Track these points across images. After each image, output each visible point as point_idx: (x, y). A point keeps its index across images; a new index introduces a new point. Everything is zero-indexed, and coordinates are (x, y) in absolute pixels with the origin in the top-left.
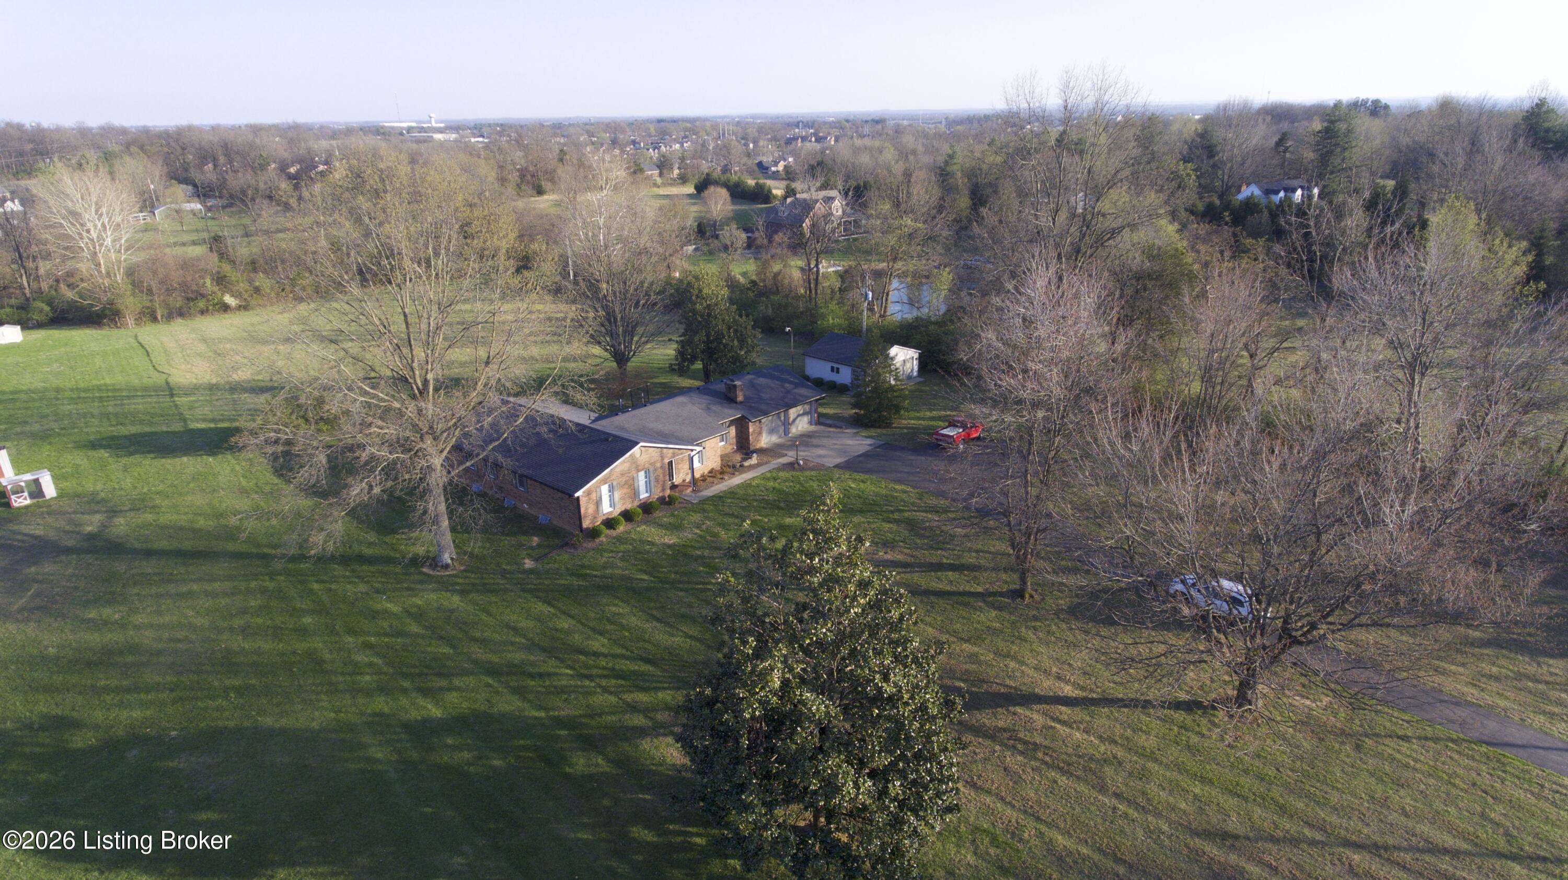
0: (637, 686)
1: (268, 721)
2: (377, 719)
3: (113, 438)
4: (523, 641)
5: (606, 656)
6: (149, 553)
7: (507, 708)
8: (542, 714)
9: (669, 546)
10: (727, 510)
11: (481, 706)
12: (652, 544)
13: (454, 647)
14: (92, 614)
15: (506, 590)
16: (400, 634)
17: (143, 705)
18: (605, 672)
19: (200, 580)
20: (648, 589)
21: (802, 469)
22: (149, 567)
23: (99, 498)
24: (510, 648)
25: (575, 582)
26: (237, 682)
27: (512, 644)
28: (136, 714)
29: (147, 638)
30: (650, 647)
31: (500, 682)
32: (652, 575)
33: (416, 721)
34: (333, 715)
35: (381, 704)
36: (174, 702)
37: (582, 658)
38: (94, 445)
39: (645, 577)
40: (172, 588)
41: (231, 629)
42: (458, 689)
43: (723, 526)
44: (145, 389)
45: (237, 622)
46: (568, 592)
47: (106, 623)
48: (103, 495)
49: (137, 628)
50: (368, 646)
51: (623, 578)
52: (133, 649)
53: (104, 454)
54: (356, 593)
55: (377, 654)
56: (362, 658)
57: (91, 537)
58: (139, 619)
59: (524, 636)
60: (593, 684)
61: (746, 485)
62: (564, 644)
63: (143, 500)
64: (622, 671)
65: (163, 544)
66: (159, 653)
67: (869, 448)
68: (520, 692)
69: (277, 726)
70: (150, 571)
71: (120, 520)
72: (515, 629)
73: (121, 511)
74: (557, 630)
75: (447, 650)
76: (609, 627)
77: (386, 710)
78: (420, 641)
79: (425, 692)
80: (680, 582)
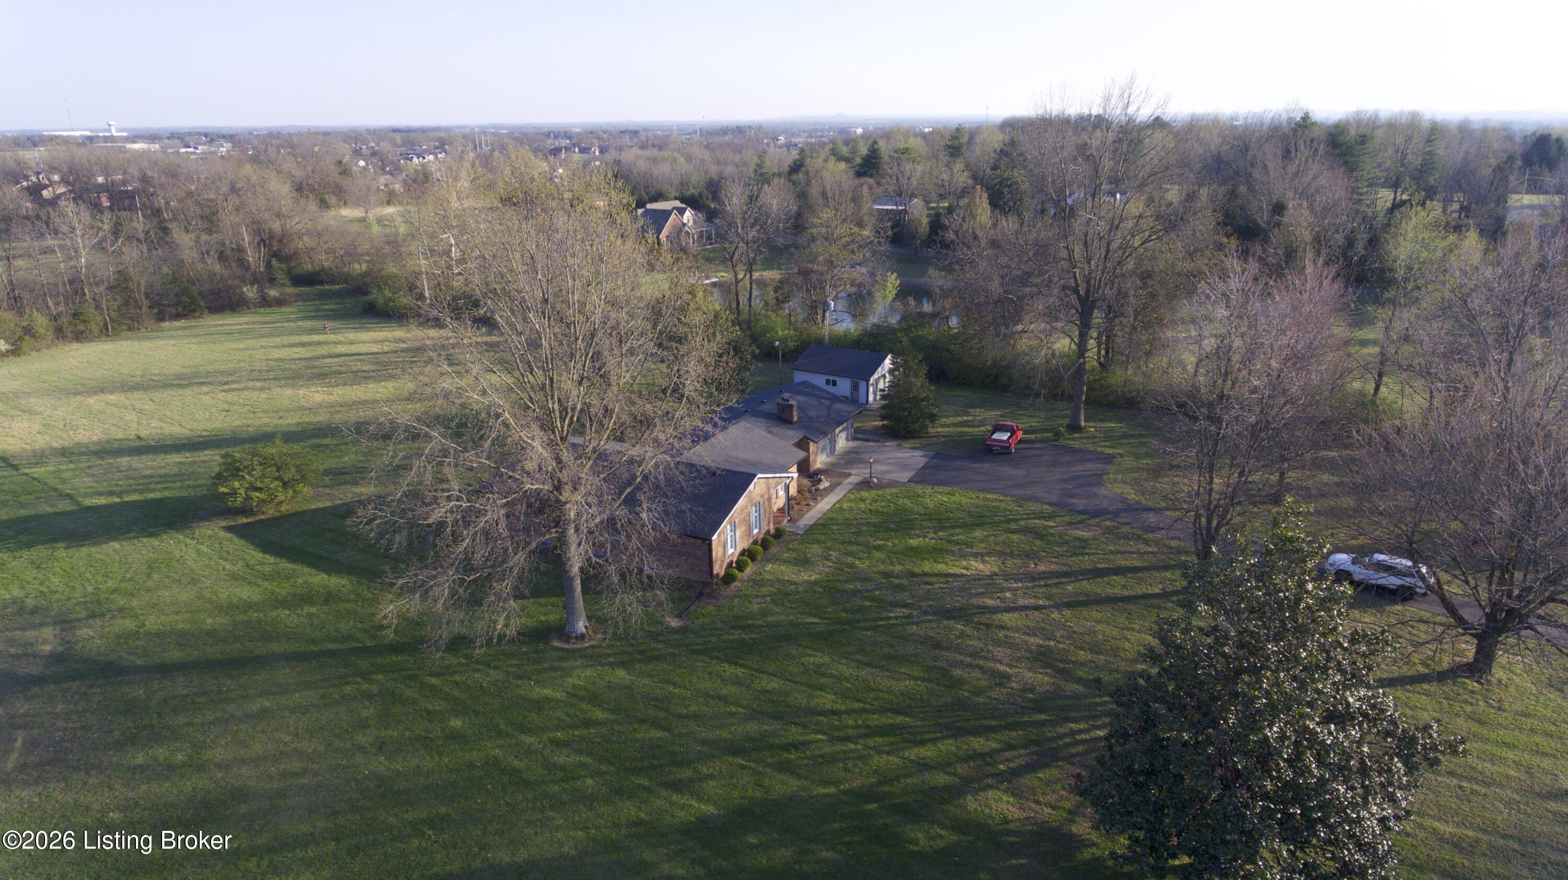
0: (909, 741)
2: (641, 828)
4: (741, 710)
5: (846, 713)
6: (165, 670)
7: (788, 790)
8: (832, 790)
9: (815, 583)
10: (839, 537)
11: (755, 793)
12: (792, 583)
13: (667, 729)
14: (139, 758)
15: (672, 655)
16: (587, 723)
18: (862, 731)
19: (265, 694)
21: (879, 486)
22: (178, 687)
23: (28, 606)
24: (733, 720)
25: (745, 635)
27: (732, 715)
29: (248, 778)
30: (886, 696)
31: (753, 760)
32: (821, 618)
33: (692, 823)
34: (581, 833)
36: (352, 854)
37: (822, 719)
39: (816, 620)
40: (235, 709)
42: (711, 777)
43: (853, 555)
45: (363, 739)
46: (746, 647)
47: (170, 767)
48: (30, 602)
50: (560, 744)
51: (792, 624)
55: (579, 751)
56: (563, 759)
58: (217, 755)
59: (738, 705)
60: (860, 747)
61: (837, 508)
62: (789, 706)
63: (98, 603)
64: (877, 726)
65: (175, 655)
66: (280, 794)
67: (925, 460)
68: (786, 768)
70: (184, 691)
71: (85, 632)
72: (720, 698)
73: (77, 620)
74: (769, 692)
75: (659, 734)
76: (823, 680)
77: (644, 816)
78: (618, 728)
79: (676, 786)
80: (858, 621)
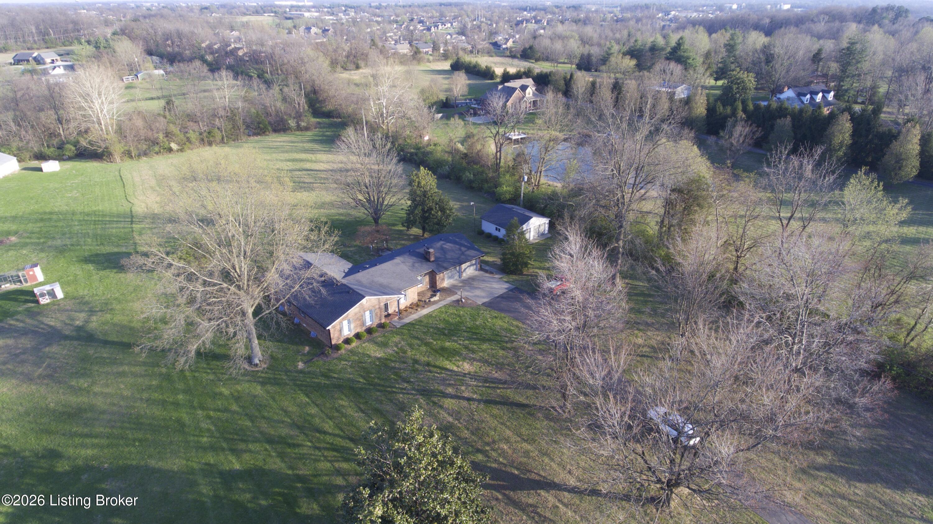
1: (153, 463)
2: (206, 467)
3: (97, 255)
4: (289, 420)
5: (330, 434)
6: (106, 343)
7: (274, 467)
8: (291, 472)
9: (379, 359)
10: (414, 333)
11: (260, 463)
12: (369, 356)
13: (252, 421)
14: (73, 383)
15: (286, 384)
16: (226, 410)
17: (94, 446)
18: (328, 446)
19: (129, 364)
20: (361, 389)
21: (463, 305)
22: (105, 353)
23: (85, 300)
24: (282, 425)
25: (323, 381)
26: (140, 435)
27: (283, 422)
28: (90, 452)
29: (99, 402)
31: (273, 448)
32: (365, 379)
33: (226, 470)
34: (185, 462)
35: (211, 458)
36: (108, 446)
37: (318, 435)
38: (87, 260)
39: (361, 380)
40: (115, 369)
41: (141, 399)
42: (250, 451)
43: (411, 346)
44: (118, 216)
45: (145, 395)
46: (318, 388)
47: (80, 389)
48: (87, 298)
49: (96, 394)
50: (209, 417)
51: (349, 380)
52: (92, 408)
53: (91, 267)
54: (207, 380)
55: (212, 423)
56: (204, 425)
57: (79, 329)
58: (97, 389)
59: (290, 417)
60: (320, 454)
61: (429, 316)
62: (310, 424)
63: (107, 304)
64: (337, 445)
65: (113, 338)
66: (103, 412)
67: (505, 291)
68: (282, 456)
69: (157, 466)
70: (105, 355)
71: (94, 318)
72: (286, 411)
73: (95, 311)
74: (308, 414)
75: (249, 424)
76: (336, 414)
77: (212, 462)
78: (235, 416)
79: (233, 451)
80: (379, 385)
